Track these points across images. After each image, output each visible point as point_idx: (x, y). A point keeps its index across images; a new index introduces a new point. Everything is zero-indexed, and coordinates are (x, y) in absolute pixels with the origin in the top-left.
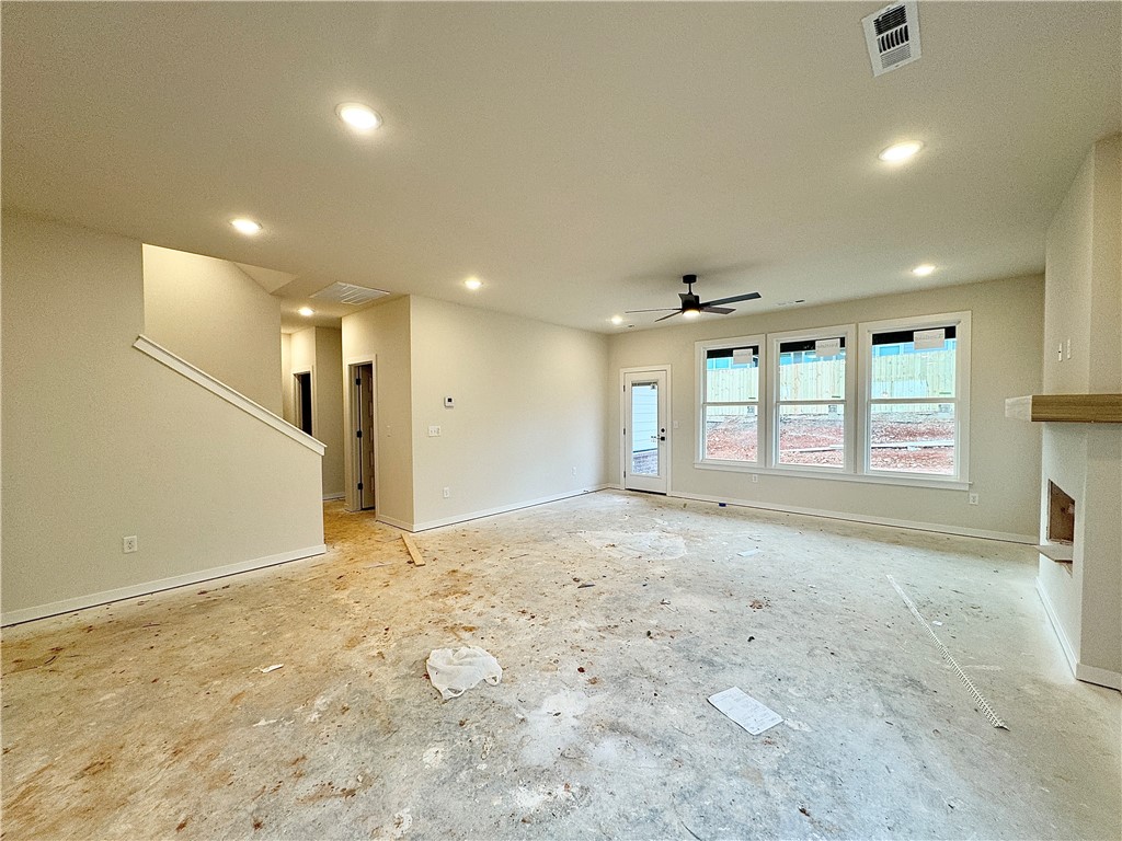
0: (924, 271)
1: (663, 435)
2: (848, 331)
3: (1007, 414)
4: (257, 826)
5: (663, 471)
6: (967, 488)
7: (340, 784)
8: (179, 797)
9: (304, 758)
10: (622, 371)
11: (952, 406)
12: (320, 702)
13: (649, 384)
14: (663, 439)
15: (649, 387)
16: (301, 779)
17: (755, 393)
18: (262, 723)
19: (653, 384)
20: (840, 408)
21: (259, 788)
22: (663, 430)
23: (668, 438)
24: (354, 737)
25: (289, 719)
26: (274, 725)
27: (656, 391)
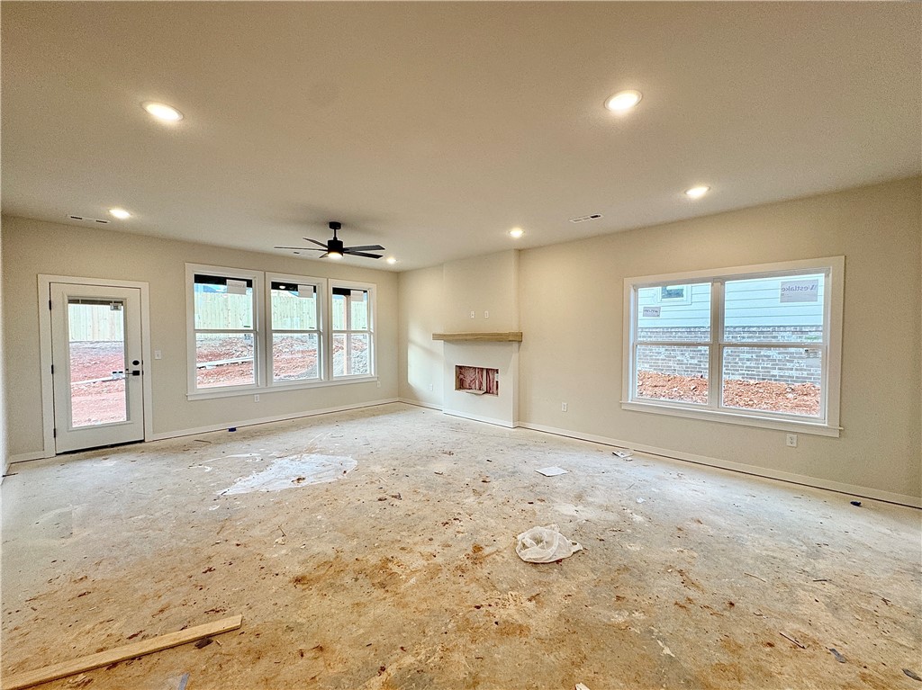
1: (135, 368)
4: (732, 604)
5: (137, 415)
7: (679, 579)
8: (763, 663)
9: (676, 604)
12: (619, 619)
13: (107, 303)
14: (136, 373)
15: (107, 307)
16: (691, 598)
18: (667, 651)
19: (116, 303)
21: (714, 617)
22: (136, 363)
23: (147, 374)
24: (643, 584)
25: (651, 632)
26: (664, 640)
27: (121, 313)
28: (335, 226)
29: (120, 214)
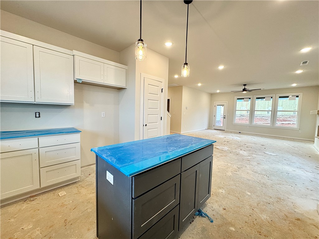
0: (294, 85)
1: (224, 117)
2: (274, 96)
3: (310, 114)
5: (224, 125)
6: (299, 129)
10: (215, 102)
11: (297, 112)
14: (225, 118)
15: (222, 106)
17: (249, 108)
19: (223, 105)
20: (270, 112)
22: (225, 116)
23: (226, 118)
27: (223, 107)
28: (245, 85)
29: (218, 91)
